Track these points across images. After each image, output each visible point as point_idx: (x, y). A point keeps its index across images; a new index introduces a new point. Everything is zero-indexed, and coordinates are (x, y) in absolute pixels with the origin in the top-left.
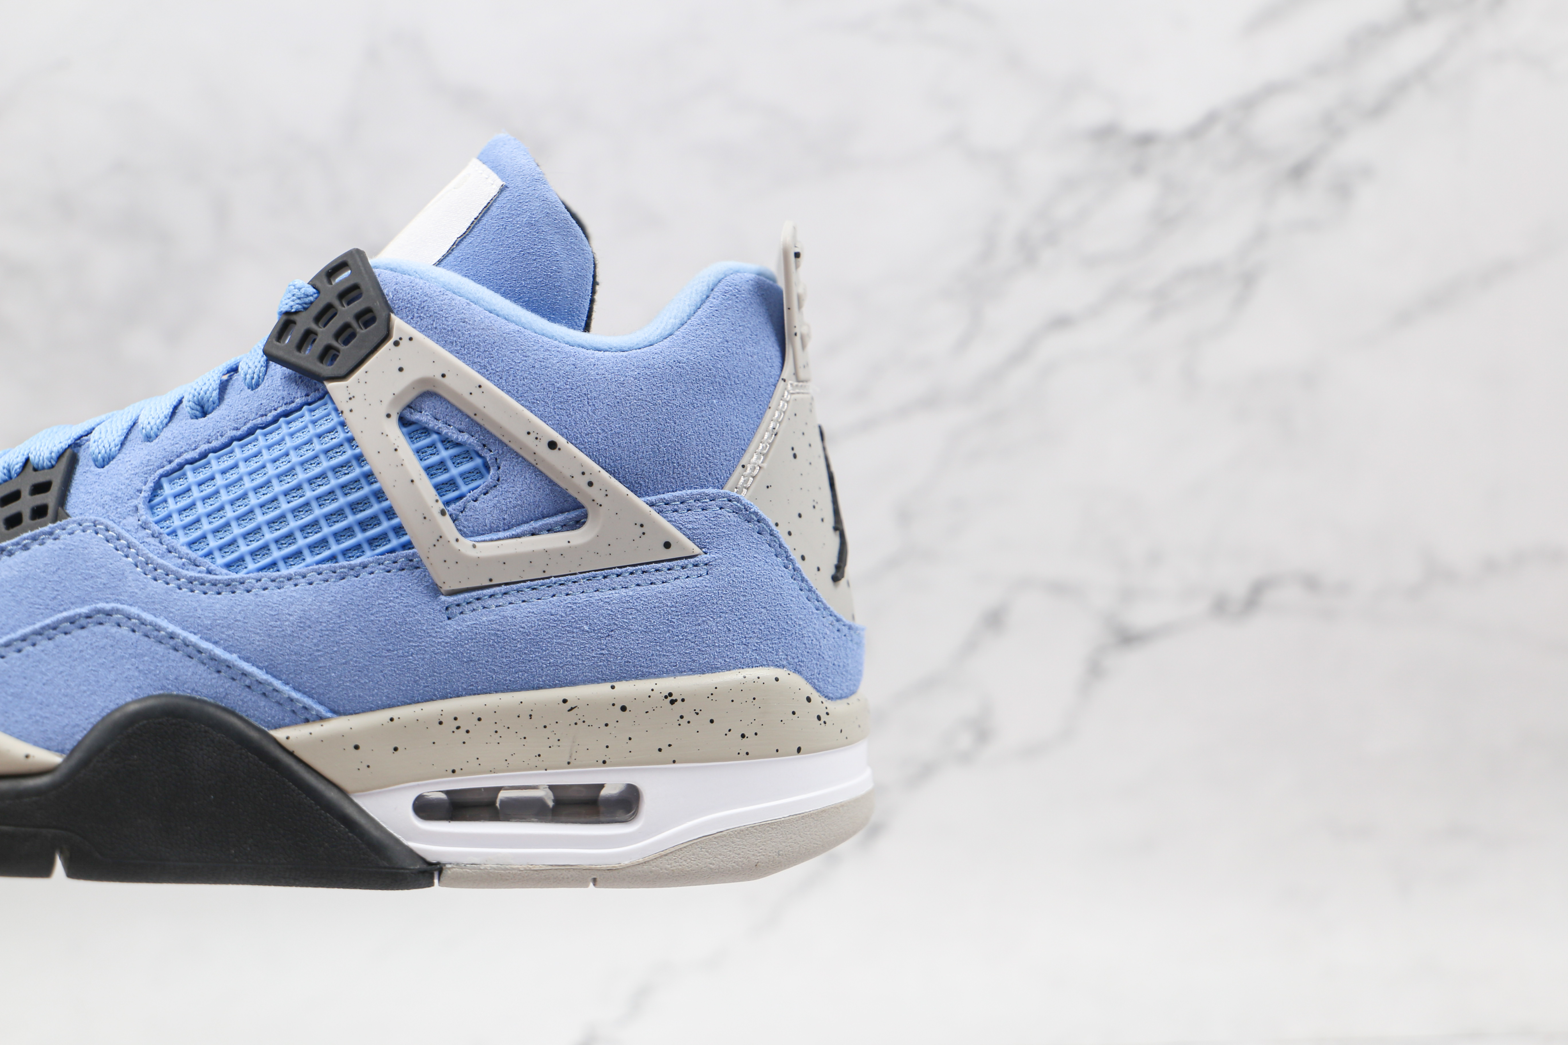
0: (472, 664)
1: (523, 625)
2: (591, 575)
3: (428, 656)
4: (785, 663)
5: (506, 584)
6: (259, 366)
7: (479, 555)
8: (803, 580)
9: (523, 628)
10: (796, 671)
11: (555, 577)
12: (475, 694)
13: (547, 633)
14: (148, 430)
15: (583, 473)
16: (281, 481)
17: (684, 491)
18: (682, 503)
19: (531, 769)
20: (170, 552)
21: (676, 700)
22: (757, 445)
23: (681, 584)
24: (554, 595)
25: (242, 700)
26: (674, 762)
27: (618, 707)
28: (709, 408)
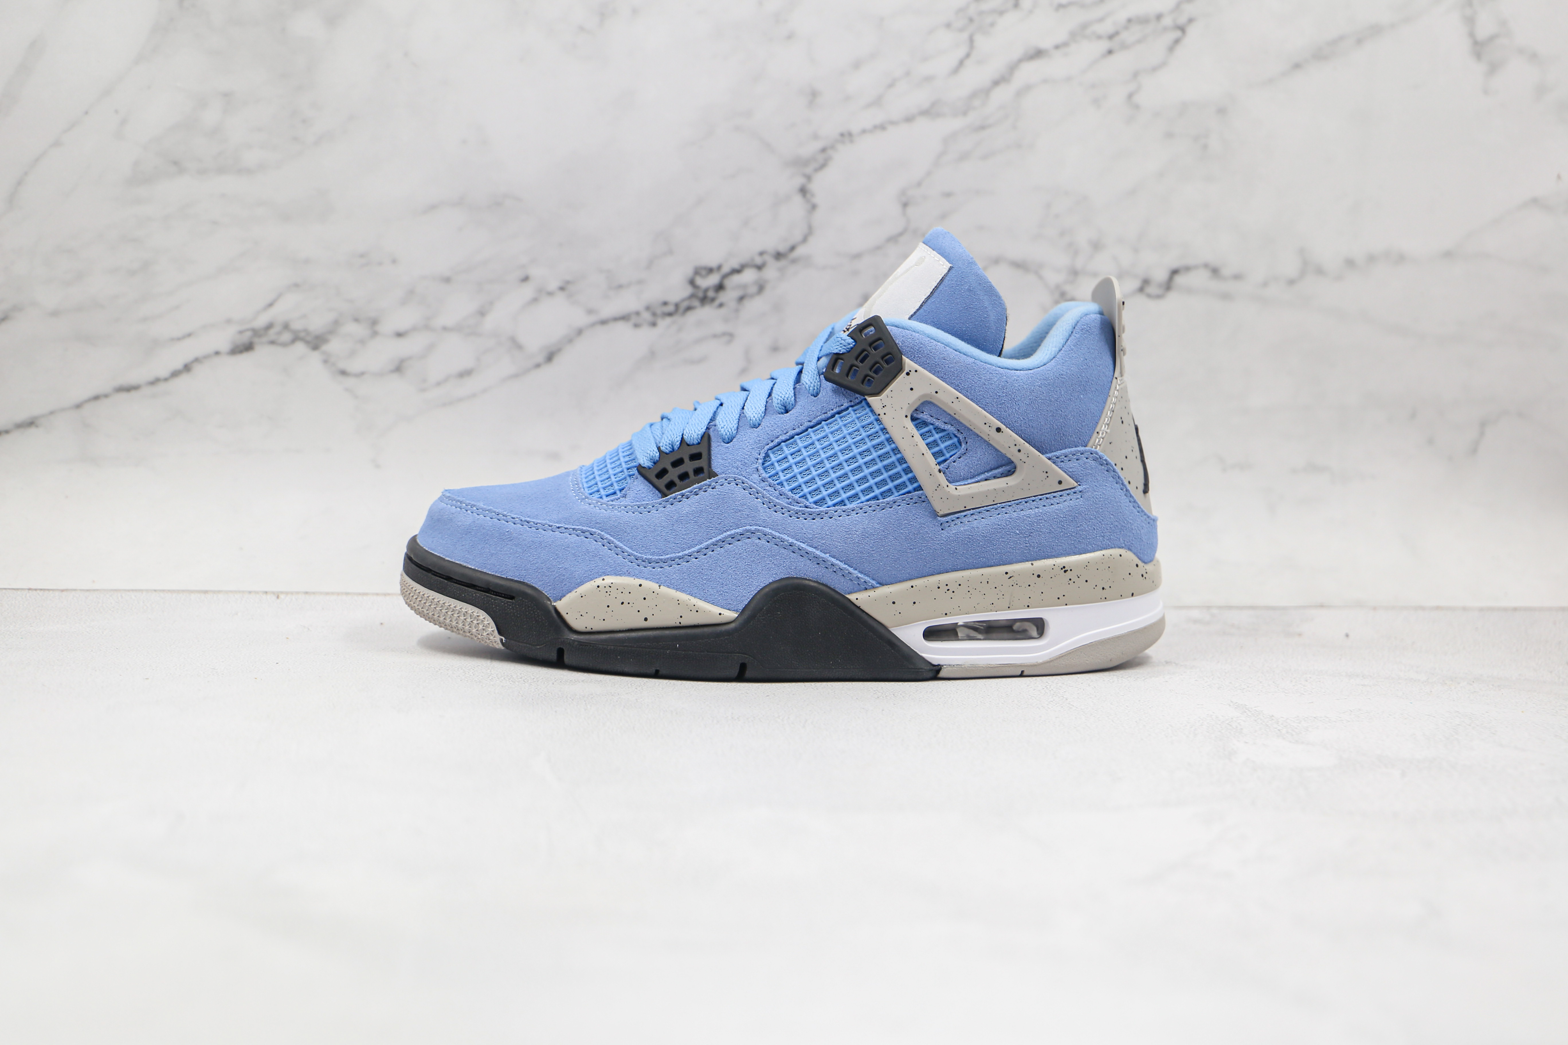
0: (955, 554)
1: (983, 532)
2: (1018, 502)
3: (932, 551)
4: (1123, 545)
5: (973, 509)
6: (817, 381)
7: (959, 494)
8: (1131, 496)
9: (984, 533)
10: (1130, 549)
11: (999, 503)
12: (956, 571)
13: (996, 536)
14: (754, 421)
15: (1015, 445)
16: (842, 453)
17: (1067, 450)
18: (1065, 457)
19: (988, 612)
20: (781, 495)
21: (1067, 570)
22: (1105, 419)
23: (1068, 504)
24: (999, 514)
25: (831, 579)
26: (1066, 605)
27: (1036, 575)
28: (1079, 401)
